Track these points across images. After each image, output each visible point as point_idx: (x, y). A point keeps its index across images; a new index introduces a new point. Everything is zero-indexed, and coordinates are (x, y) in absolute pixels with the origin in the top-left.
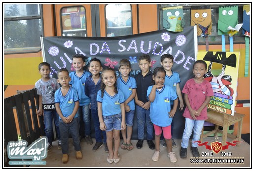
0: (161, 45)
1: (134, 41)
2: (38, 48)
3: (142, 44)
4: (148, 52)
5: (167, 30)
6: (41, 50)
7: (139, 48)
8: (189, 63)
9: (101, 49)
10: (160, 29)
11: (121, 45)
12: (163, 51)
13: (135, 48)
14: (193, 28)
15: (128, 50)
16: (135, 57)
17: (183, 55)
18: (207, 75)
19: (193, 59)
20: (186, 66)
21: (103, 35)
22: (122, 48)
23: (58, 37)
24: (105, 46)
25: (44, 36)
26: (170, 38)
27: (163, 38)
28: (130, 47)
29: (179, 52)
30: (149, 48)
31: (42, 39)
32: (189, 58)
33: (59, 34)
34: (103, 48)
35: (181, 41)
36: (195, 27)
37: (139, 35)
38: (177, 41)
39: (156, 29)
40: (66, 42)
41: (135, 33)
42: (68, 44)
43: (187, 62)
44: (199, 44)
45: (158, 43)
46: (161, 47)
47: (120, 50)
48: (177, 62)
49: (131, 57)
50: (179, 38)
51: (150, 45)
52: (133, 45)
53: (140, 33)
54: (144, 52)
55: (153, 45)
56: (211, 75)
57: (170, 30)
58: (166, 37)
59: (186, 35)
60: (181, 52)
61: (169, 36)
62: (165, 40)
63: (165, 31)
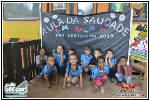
0: (110, 20)
1: (93, 18)
2: (38, 18)
3: (98, 19)
4: (102, 24)
5: (114, 11)
6: (39, 19)
7: (96, 21)
8: (126, 32)
9: (73, 21)
10: (110, 10)
11: (86, 19)
12: (111, 24)
13: (94, 21)
14: (130, 11)
15: (89, 22)
16: (93, 27)
17: (123, 27)
18: (137, 39)
19: (129, 30)
20: (124, 34)
21: (75, 13)
22: (86, 21)
23: (50, 13)
24: (76, 19)
25: (41, 11)
26: (115, 16)
27: (111, 16)
28: (91, 20)
29: (120, 25)
30: (102, 22)
31: (40, 13)
32: (126, 29)
33: (50, 11)
34: (75, 20)
35: (122, 18)
36: (132, 10)
37: (97, 14)
38: (119, 18)
39: (107, 10)
40: (54, 16)
41: (95, 13)
42: (55, 17)
43: (125, 31)
44: (133, 21)
45: (108, 19)
46: (109, 21)
47: (84, 22)
48: (118, 31)
49: (91, 26)
50: (121, 16)
51: (103, 20)
52: (93, 20)
53: (98, 13)
54: (99, 24)
55: (104, 20)
56: (139, 39)
57: (116, 11)
58: (113, 16)
59: (125, 15)
60: (121, 25)
61: (115, 15)
62: (112, 17)
63: (113, 12)
